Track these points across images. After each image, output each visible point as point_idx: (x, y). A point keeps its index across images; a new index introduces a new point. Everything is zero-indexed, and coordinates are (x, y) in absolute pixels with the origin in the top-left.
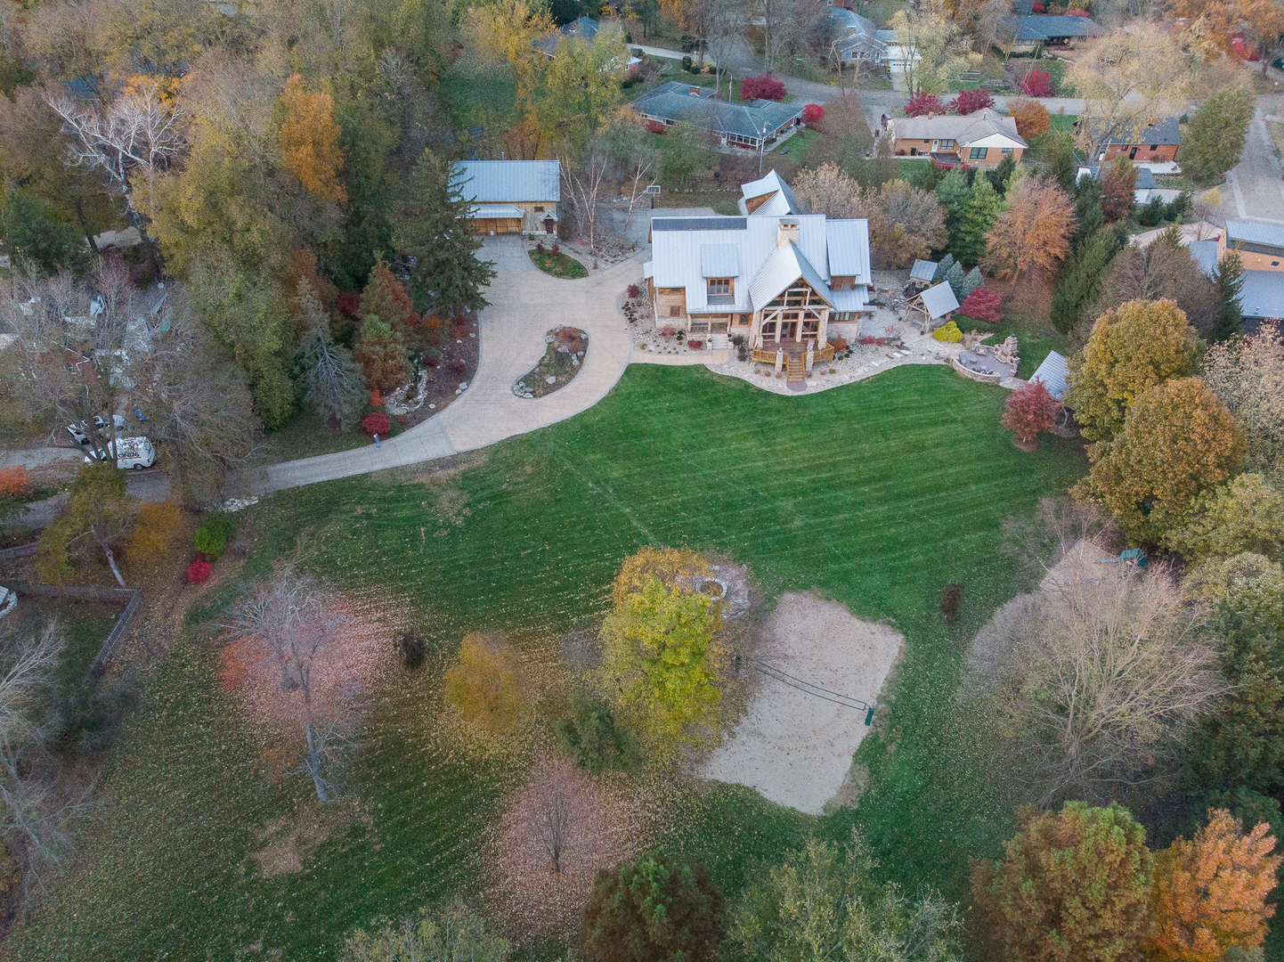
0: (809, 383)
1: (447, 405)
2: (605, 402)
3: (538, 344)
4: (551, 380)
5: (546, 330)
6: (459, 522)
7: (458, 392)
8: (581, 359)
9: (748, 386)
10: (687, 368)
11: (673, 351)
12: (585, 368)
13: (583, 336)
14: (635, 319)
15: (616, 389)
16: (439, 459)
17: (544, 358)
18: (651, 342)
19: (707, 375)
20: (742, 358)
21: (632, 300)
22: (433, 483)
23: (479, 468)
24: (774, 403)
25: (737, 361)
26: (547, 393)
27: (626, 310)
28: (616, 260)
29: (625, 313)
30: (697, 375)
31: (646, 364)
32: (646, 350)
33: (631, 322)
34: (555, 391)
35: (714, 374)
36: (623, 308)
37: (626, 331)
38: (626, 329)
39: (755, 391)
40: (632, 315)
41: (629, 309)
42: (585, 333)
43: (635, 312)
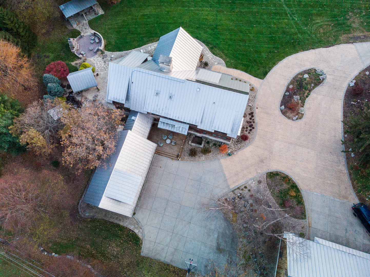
1: (360, 73)
3: (309, 109)
4: (306, 76)
5: (303, 120)
6: (350, 14)
7: (354, 81)
10: (236, 68)
12: (286, 83)
13: (283, 107)
14: (250, 114)
15: (275, 64)
16: (362, 42)
17: (307, 97)
20: (206, 65)
21: (246, 133)
22: (363, 32)
23: (344, 34)
26: (308, 70)
27: (252, 125)
28: (242, 190)
29: (254, 122)
30: (232, 61)
31: (255, 77)
32: (252, 87)
33: (252, 113)
34: (304, 71)
35: (223, 59)
36: (253, 128)
37: (257, 107)
38: (257, 108)
39: (209, 45)
40: (250, 119)
41: (250, 126)
42: (281, 111)
43: (248, 122)
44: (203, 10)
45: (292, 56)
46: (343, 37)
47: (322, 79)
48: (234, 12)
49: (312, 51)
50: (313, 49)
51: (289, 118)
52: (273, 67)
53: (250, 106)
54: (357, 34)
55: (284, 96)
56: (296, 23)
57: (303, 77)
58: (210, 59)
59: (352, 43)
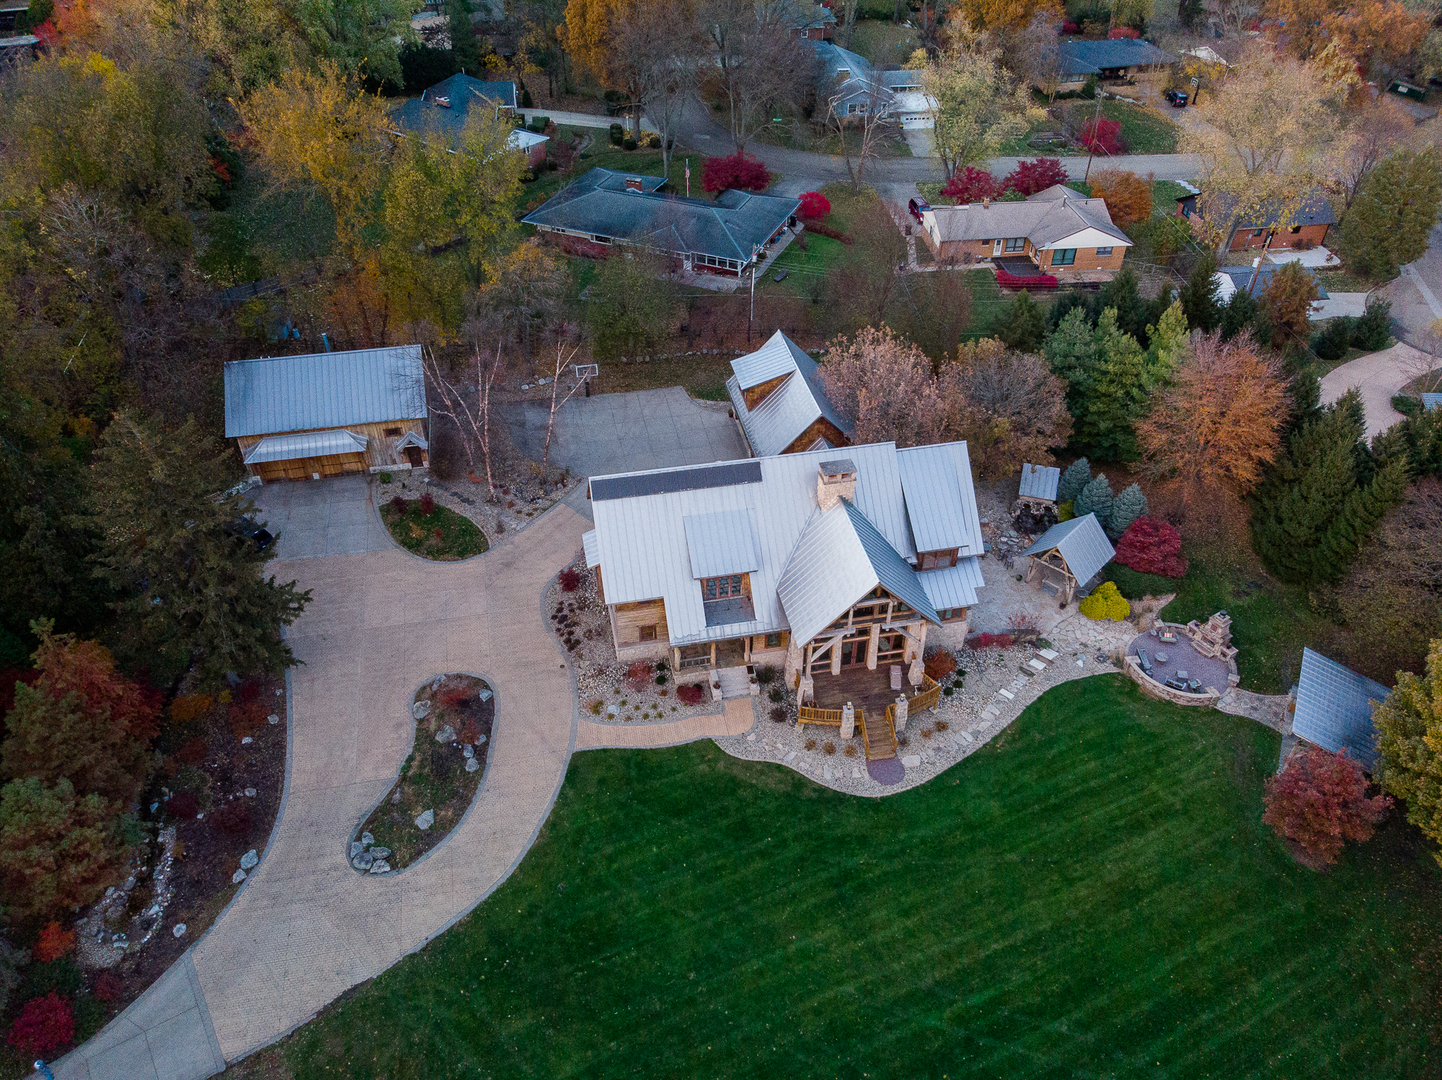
0: (909, 760)
1: (211, 922)
2: (535, 861)
3: (399, 726)
4: (424, 820)
5: (413, 687)
7: (237, 877)
8: (481, 753)
9: (799, 782)
10: (681, 751)
11: (652, 712)
12: (492, 775)
13: (484, 695)
14: (578, 642)
15: (552, 825)
17: (411, 759)
18: (610, 694)
19: (721, 766)
20: (779, 716)
21: (569, 598)
24: (853, 823)
25: (770, 724)
26: (419, 853)
27: (560, 622)
28: (536, 510)
29: (558, 630)
30: (703, 767)
31: (605, 751)
32: (603, 714)
33: (571, 649)
34: (434, 845)
35: (734, 761)
36: (554, 617)
37: (562, 670)
38: (562, 666)
39: (814, 795)
40: (571, 633)
41: (565, 618)
42: (487, 687)
43: (576, 624)
45: (494, 889)
47: (365, 833)
49: (412, 944)
50: (413, 956)
51: (459, 677)
52: (554, 812)
55: (488, 732)
57: (436, 814)
58: (780, 746)
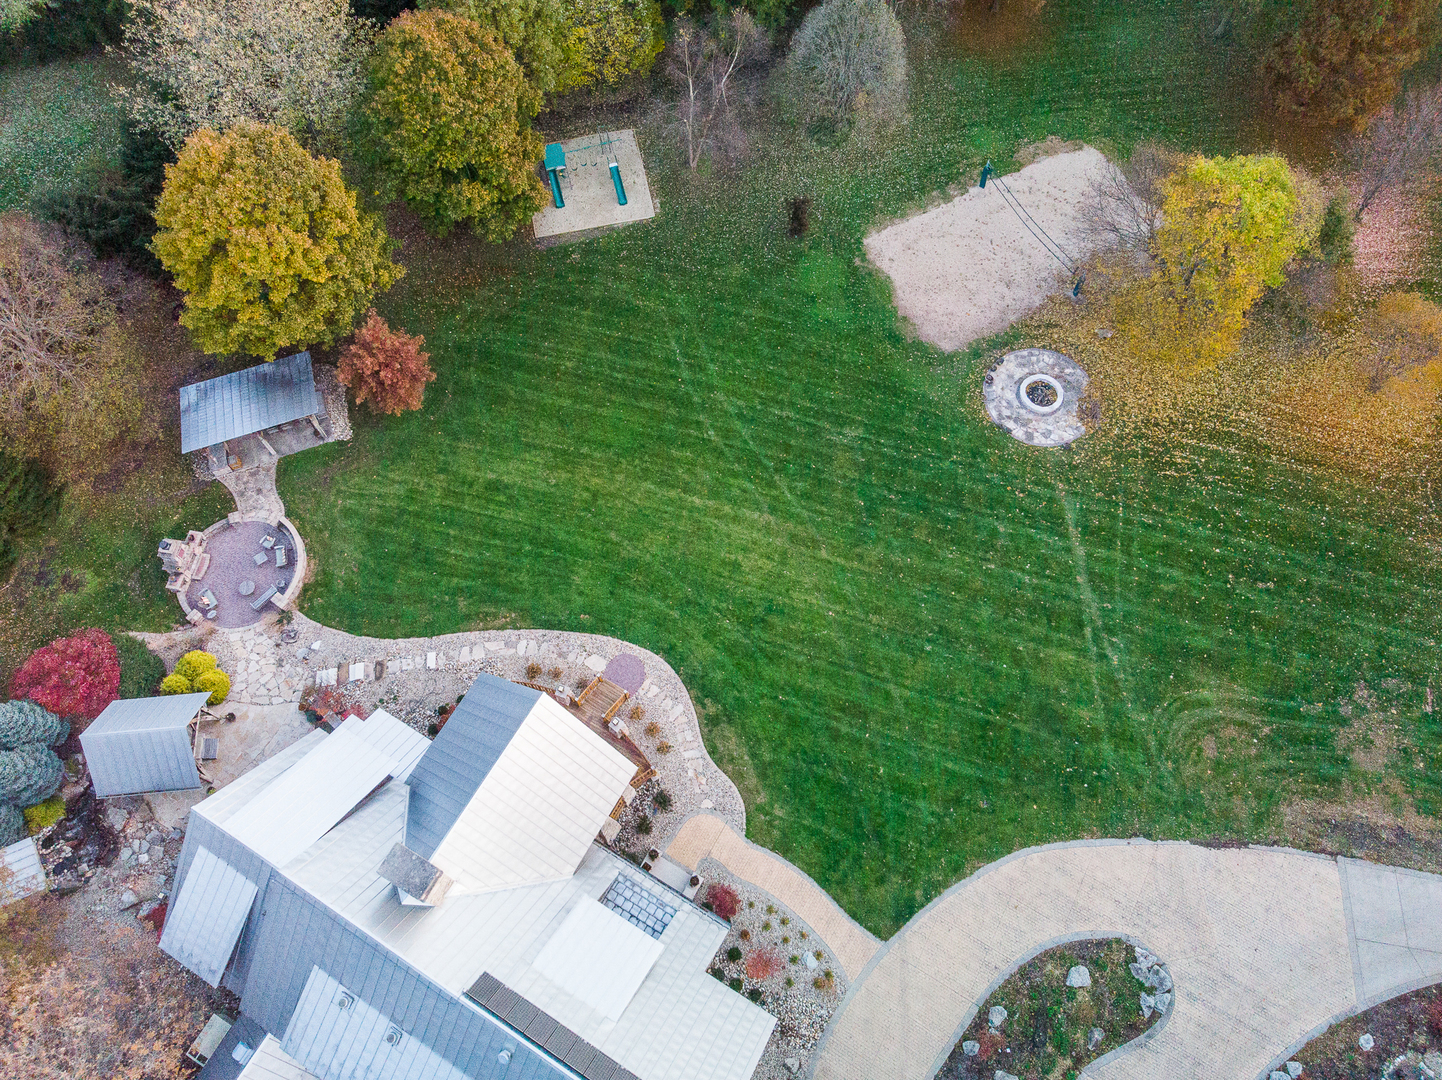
0: (597, 665)
1: (1333, 1031)
2: (997, 847)
4: (1080, 977)
6: (1362, 694)
7: (1296, 1069)
8: (980, 1022)
9: (710, 724)
10: (784, 848)
11: (775, 922)
12: (983, 985)
15: (957, 871)
16: (1378, 860)
18: (799, 987)
19: (762, 798)
20: (663, 801)
22: (1396, 807)
23: (1304, 795)
24: (703, 651)
25: (678, 805)
26: (1100, 944)
30: (778, 812)
31: (854, 916)
32: (824, 966)
34: (1080, 943)
35: (746, 794)
39: (708, 701)
44: (736, 519)
45: (1046, 846)
46: (1293, 812)
47: (1147, 1013)
48: (860, 557)
49: (1140, 849)
50: (1148, 836)
52: (946, 884)
53: (789, 1069)
54: (1369, 811)
55: (956, 1054)
56: (1109, 679)
57: (1066, 976)
58: (691, 773)
59: (1331, 854)
